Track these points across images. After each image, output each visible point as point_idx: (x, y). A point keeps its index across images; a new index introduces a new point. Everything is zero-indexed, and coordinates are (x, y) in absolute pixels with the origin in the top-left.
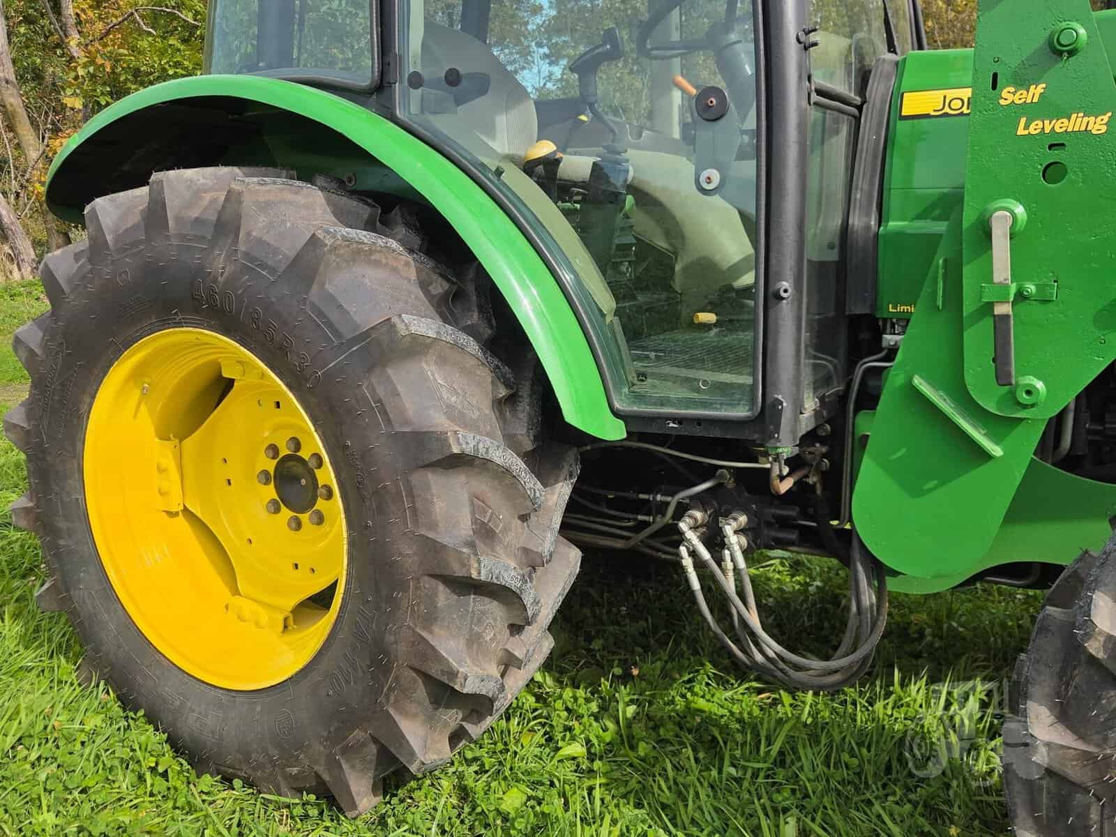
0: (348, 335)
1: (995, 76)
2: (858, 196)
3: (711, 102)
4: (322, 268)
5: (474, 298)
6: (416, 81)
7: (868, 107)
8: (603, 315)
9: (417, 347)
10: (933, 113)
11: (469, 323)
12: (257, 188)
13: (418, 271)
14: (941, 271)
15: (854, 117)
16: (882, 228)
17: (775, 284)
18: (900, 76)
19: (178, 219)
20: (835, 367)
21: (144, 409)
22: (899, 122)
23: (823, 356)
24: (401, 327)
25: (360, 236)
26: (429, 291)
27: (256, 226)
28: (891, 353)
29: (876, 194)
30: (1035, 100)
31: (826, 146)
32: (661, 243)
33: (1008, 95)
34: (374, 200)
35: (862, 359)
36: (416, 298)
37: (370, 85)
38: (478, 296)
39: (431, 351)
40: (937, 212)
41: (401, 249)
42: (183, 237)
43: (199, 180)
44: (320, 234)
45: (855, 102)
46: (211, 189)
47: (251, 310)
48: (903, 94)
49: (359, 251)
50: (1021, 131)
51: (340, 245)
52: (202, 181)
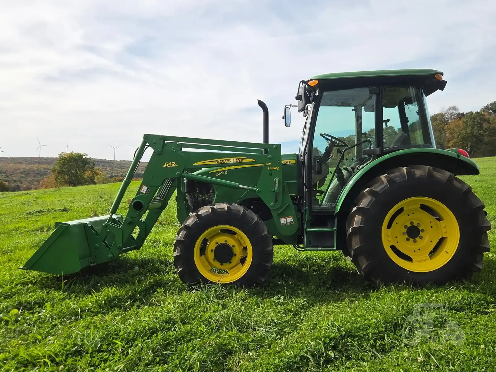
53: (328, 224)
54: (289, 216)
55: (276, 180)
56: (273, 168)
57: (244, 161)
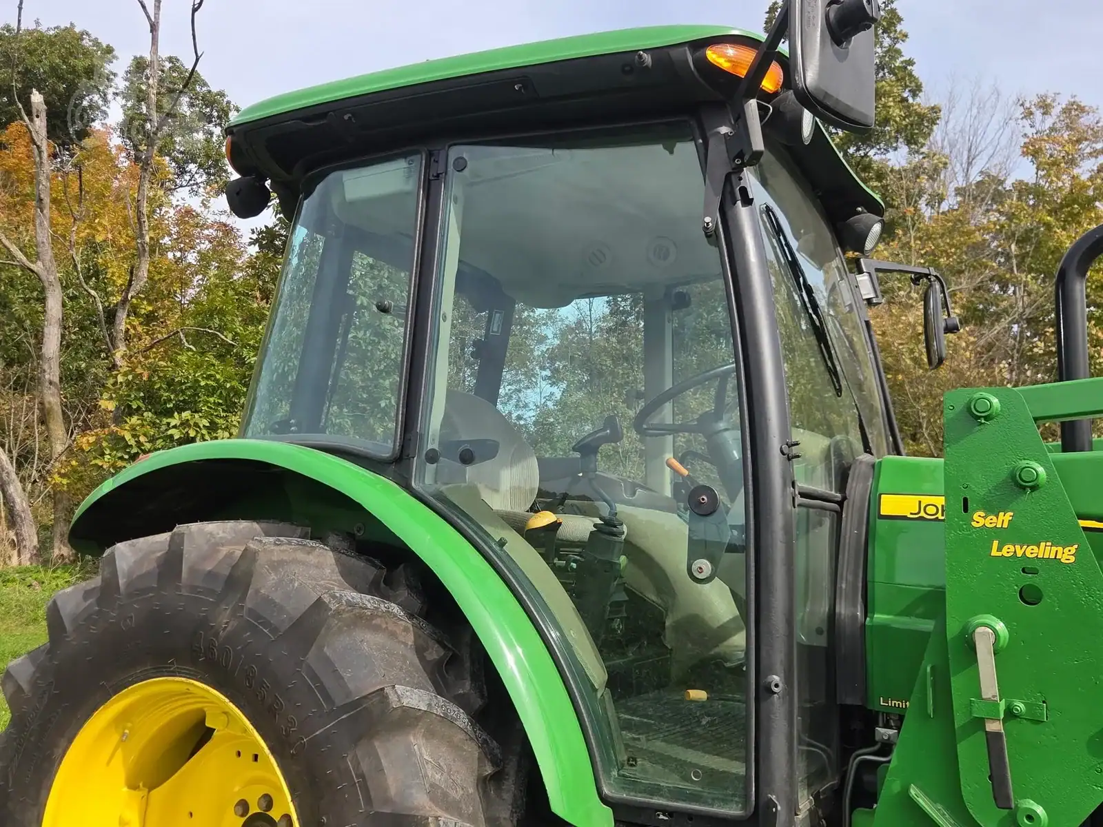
0: (340, 701)
1: (965, 500)
2: (844, 586)
3: (703, 499)
4: (323, 631)
5: (468, 664)
6: (432, 457)
7: (848, 505)
8: (596, 690)
9: (408, 719)
10: (909, 516)
11: (461, 692)
12: (272, 548)
13: (416, 636)
14: (929, 679)
15: (836, 512)
16: (868, 619)
17: (766, 677)
18: (877, 479)
19: (192, 570)
20: (829, 756)
21: (119, 754)
22: (879, 521)
23: (818, 744)
24: (393, 698)
25: (365, 601)
26: (425, 657)
27: (266, 583)
28: (886, 748)
29: (860, 585)
30: (1005, 525)
31: (810, 534)
32: (652, 596)
33: (979, 519)
34: (382, 562)
35: (855, 750)
36: (412, 664)
37: (390, 457)
38: (473, 663)
39: (420, 724)
40: (920, 610)
41: (402, 614)
42: (193, 588)
43: (218, 534)
44: (326, 599)
45: (836, 499)
46: (230, 543)
47: (246, 667)
48: (880, 495)
49: (360, 617)
50: (994, 553)
51: (344, 610)
52: (221, 534)
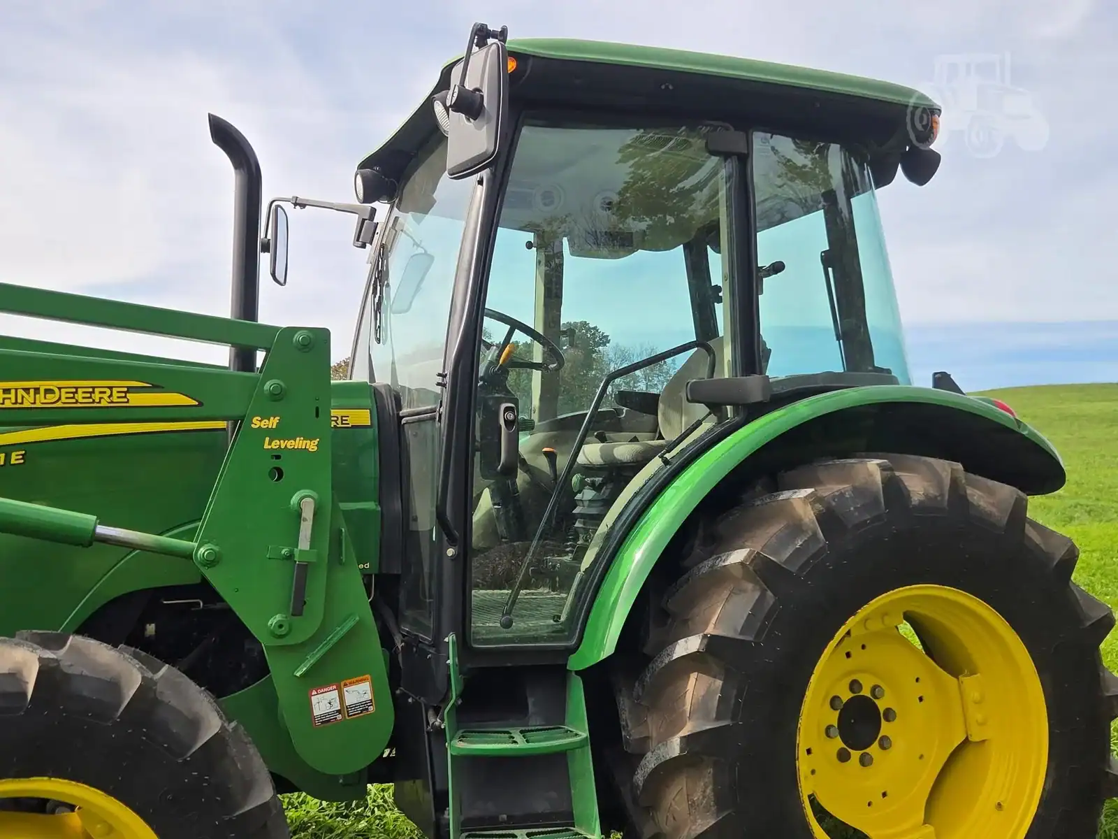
53: (530, 701)
54: (354, 675)
55: (305, 500)
56: (290, 444)
57: (136, 399)
